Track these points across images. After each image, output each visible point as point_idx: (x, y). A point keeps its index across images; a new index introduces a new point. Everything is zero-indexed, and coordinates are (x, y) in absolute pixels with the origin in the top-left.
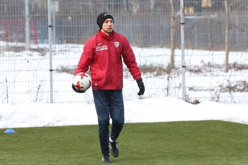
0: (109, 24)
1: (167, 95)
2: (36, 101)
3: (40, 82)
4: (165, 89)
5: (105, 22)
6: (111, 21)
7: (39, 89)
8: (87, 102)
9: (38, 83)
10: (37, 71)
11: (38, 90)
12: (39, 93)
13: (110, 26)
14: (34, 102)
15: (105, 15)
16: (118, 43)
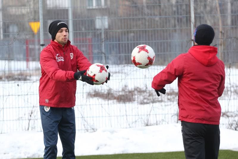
0: (64, 33)
1: (177, 122)
2: (28, 129)
4: (176, 114)
5: (59, 31)
6: (66, 29)
7: (31, 116)
8: (86, 131)
11: (30, 117)
12: (30, 121)
13: (64, 36)
14: (26, 130)
15: (58, 24)
16: (72, 54)
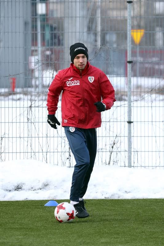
0: (81, 60)
2: (109, 163)
3: (115, 138)
6: (84, 56)
7: (113, 147)
9: (112, 139)
10: (111, 123)
11: (111, 149)
12: (112, 153)
13: (81, 63)
14: (106, 165)
